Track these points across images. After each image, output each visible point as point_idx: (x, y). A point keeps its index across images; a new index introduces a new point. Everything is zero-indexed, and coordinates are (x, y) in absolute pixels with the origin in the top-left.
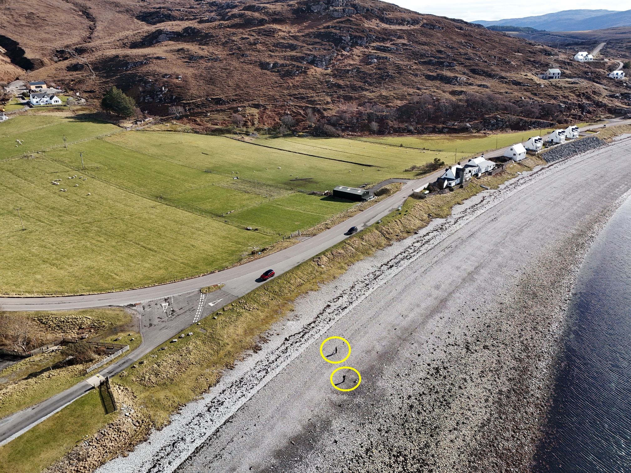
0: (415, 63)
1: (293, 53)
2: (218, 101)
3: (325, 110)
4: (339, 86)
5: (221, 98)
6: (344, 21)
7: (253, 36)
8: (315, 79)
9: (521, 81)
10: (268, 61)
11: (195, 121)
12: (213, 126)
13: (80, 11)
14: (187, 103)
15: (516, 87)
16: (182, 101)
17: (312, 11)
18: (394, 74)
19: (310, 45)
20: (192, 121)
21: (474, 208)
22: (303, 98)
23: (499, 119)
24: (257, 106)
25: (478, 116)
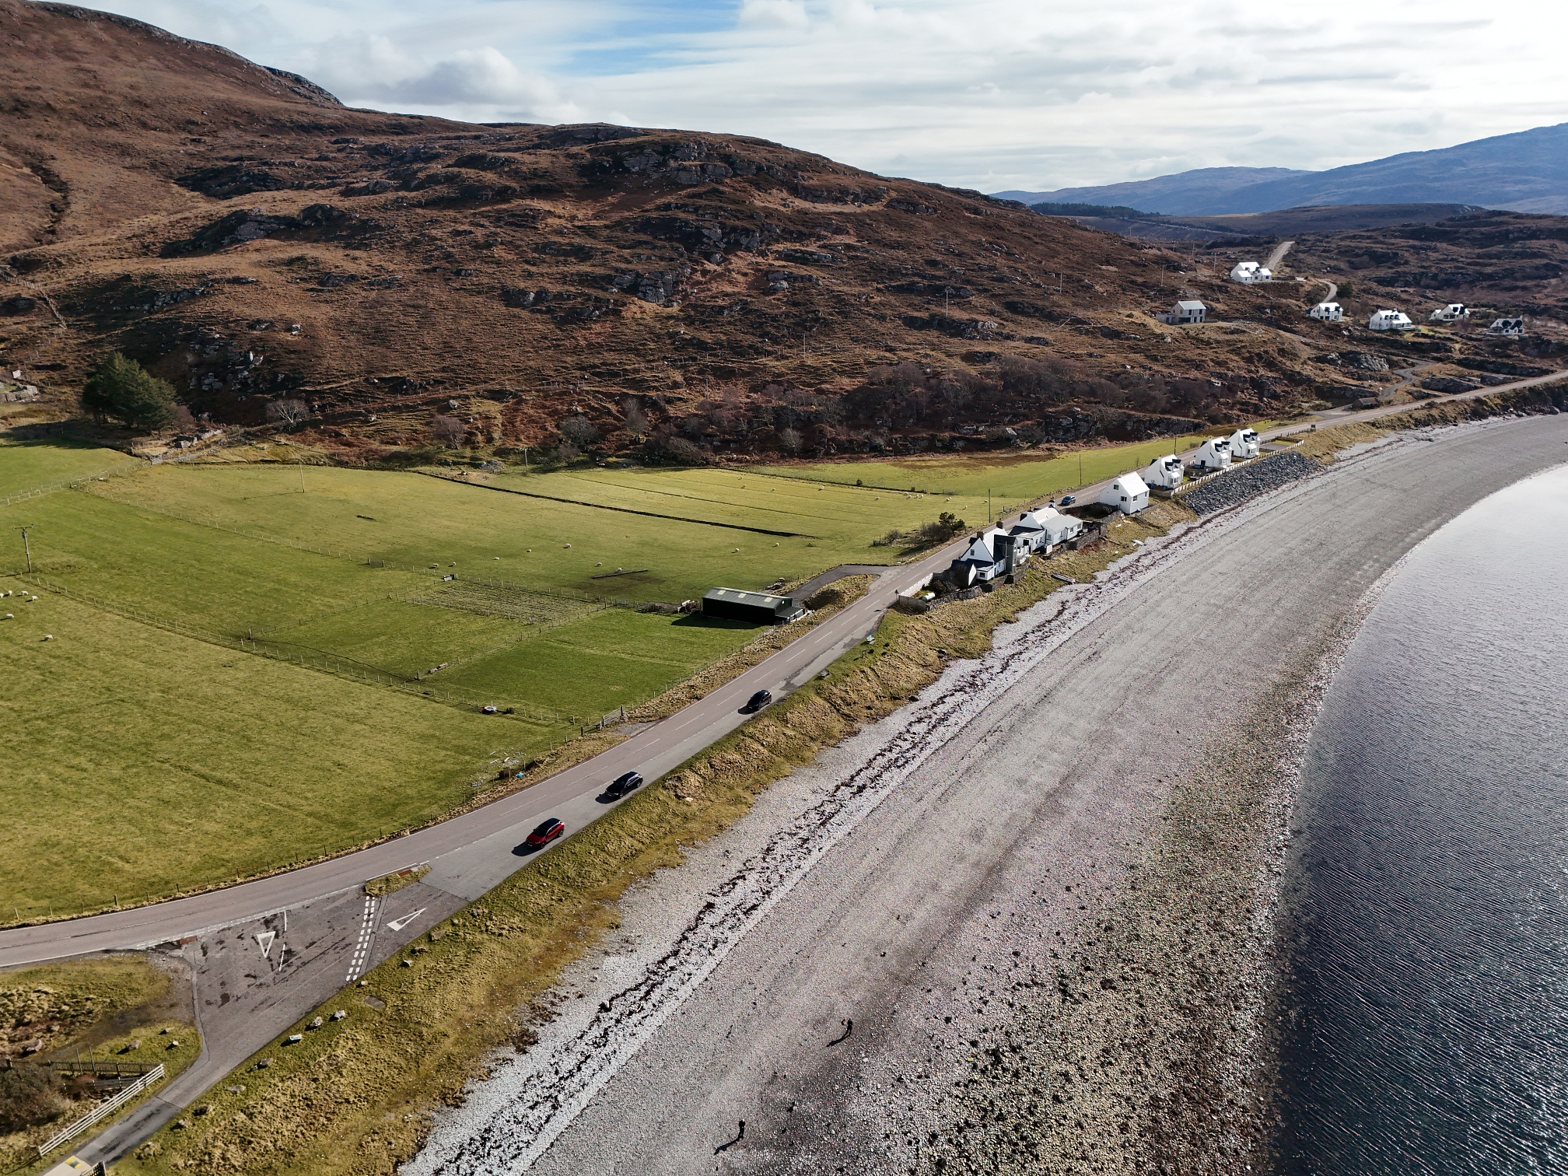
0: (878, 290)
1: (585, 268)
2: (397, 386)
3: (669, 401)
4: (701, 346)
5: (404, 378)
6: (705, 193)
7: (482, 226)
8: (642, 328)
9: (1121, 329)
10: (522, 285)
11: (338, 435)
12: (383, 447)
13: (26, 165)
14: (316, 392)
15: (1110, 342)
16: (303, 386)
17: (627, 170)
18: (832, 315)
19: (624, 247)
20: (330, 436)
21: (1043, 629)
22: (616, 375)
23: (1080, 416)
24: (497, 396)
25: (1030, 409)
